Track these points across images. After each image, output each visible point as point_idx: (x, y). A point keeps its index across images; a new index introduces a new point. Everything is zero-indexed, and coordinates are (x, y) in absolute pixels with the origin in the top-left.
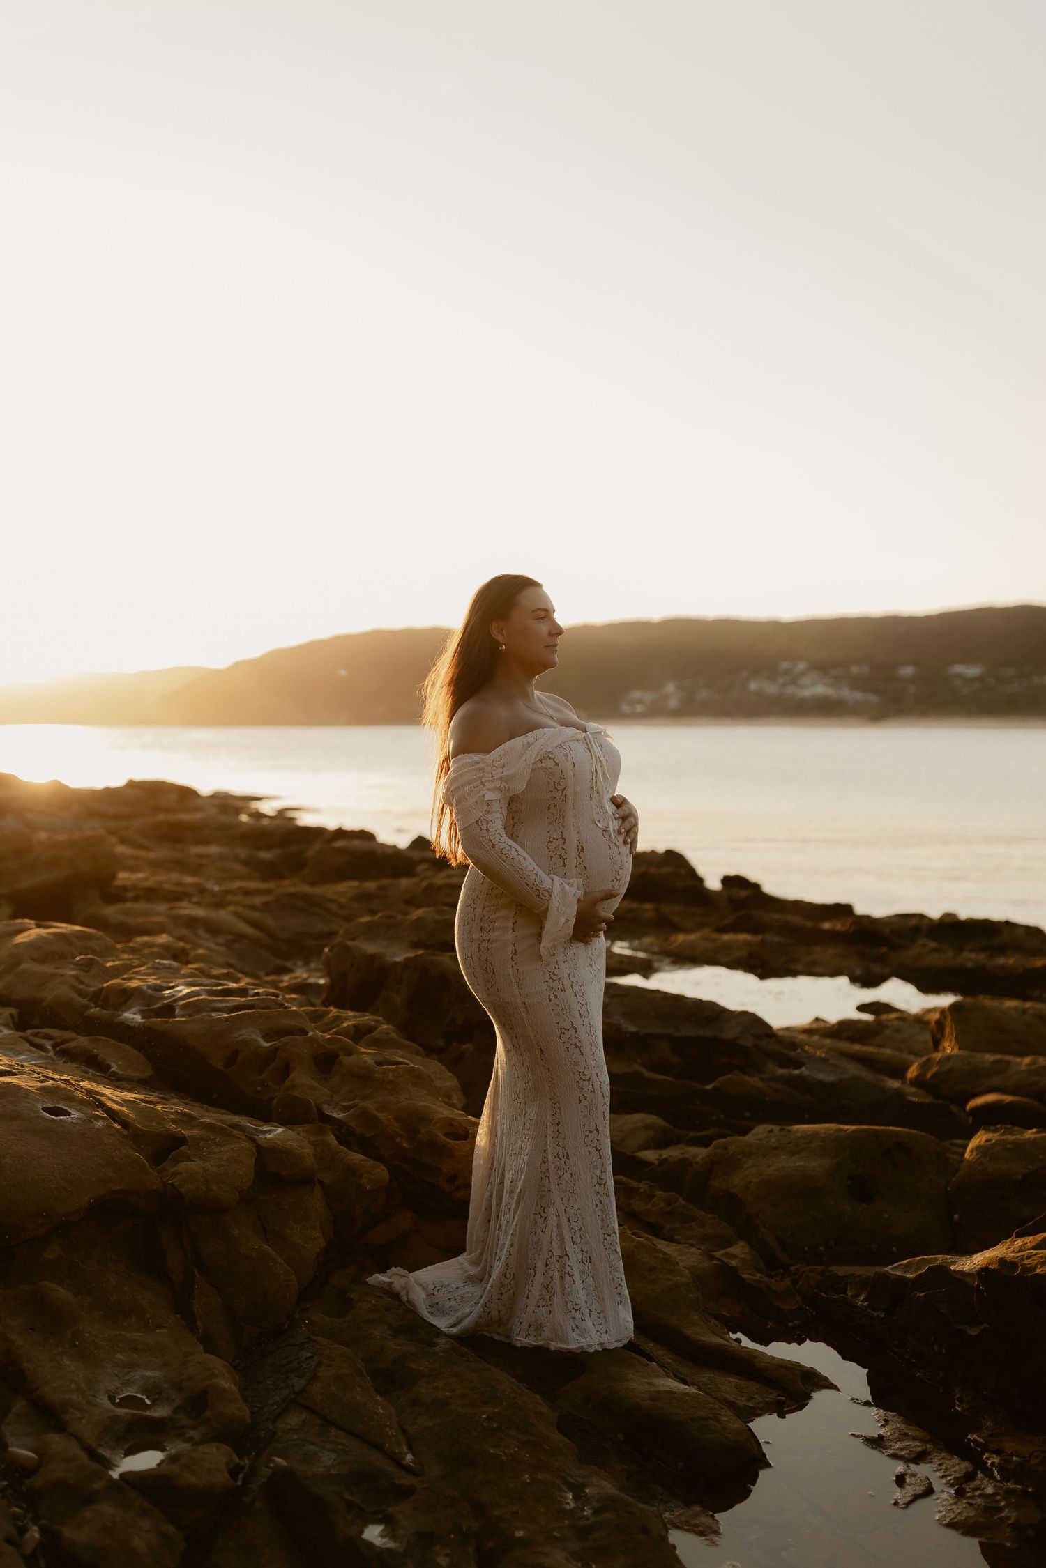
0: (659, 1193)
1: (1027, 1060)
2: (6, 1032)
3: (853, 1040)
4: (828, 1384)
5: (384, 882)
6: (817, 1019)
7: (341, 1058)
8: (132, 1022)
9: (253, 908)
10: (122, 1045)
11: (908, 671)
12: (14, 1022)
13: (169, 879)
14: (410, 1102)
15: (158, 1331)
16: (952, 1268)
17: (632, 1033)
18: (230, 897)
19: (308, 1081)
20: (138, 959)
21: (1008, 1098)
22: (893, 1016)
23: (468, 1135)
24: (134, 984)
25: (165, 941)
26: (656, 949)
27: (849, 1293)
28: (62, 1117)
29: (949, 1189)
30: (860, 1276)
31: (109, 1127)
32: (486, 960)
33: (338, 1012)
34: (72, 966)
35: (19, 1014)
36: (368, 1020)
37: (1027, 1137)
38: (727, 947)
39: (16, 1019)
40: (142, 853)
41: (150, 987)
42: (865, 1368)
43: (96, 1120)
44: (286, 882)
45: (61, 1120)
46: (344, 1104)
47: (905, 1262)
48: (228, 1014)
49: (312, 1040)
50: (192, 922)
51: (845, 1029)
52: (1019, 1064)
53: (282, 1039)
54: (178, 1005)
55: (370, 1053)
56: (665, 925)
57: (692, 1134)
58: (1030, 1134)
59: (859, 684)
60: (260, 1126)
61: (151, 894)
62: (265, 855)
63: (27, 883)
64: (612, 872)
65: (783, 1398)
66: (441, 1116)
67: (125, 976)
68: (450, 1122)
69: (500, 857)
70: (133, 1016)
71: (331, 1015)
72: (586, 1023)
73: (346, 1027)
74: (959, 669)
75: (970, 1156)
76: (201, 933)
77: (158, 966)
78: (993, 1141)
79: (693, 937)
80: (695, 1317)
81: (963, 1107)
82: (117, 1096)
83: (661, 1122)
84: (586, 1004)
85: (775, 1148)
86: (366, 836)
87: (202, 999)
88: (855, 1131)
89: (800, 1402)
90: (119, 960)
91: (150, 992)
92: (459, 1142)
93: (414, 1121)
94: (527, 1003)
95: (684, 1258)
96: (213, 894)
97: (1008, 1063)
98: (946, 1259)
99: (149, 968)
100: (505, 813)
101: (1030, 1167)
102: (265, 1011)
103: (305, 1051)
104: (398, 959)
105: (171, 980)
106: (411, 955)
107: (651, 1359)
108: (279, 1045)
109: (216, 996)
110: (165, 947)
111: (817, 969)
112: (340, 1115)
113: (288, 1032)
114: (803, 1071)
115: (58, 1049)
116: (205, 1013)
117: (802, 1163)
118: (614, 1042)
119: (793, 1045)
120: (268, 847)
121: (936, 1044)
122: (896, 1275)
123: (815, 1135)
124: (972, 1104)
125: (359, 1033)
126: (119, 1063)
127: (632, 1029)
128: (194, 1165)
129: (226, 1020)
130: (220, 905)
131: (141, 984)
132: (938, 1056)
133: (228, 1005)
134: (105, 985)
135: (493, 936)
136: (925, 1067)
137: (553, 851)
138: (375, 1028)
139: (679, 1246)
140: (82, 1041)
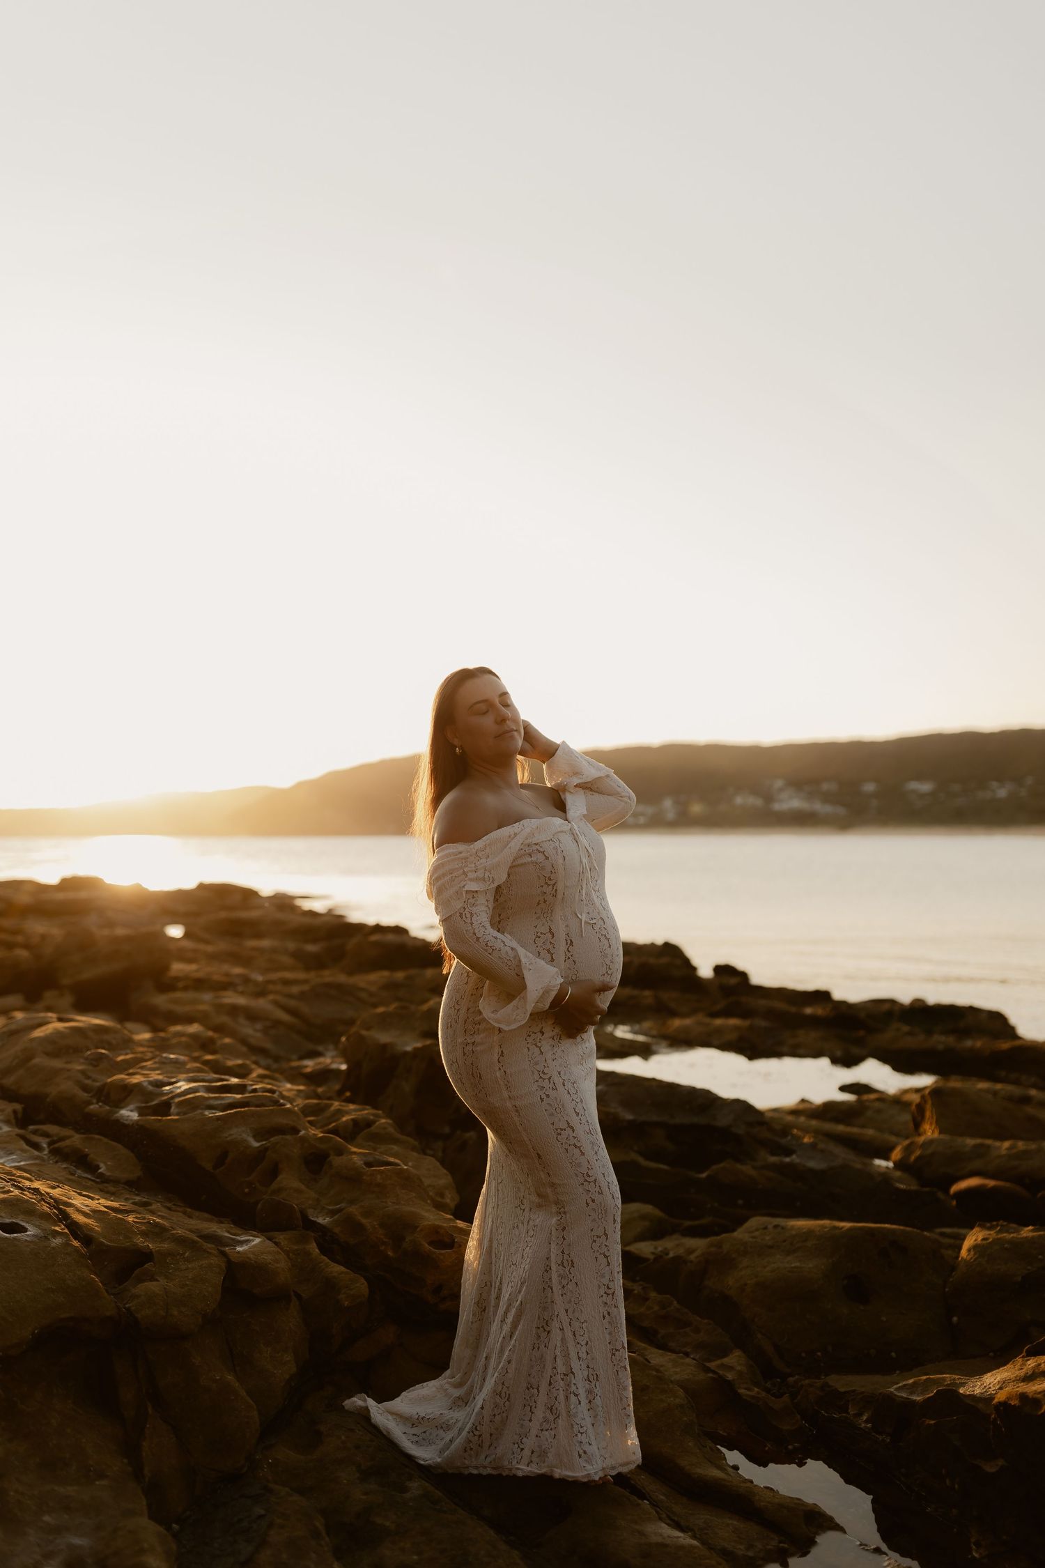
0: (653, 1295)
1: (1007, 1144)
2: (6, 1129)
3: (837, 1120)
4: (833, 1524)
5: (413, 972)
6: (803, 1101)
7: (331, 1158)
8: (127, 1120)
9: (290, 996)
10: (115, 1144)
11: (870, 787)
12: (16, 1118)
13: (217, 971)
14: (397, 1207)
15: (97, 1483)
16: (961, 1391)
17: (629, 1122)
18: (271, 987)
19: (296, 1184)
20: (151, 1052)
21: (991, 1183)
22: (872, 1096)
23: (456, 1244)
24: (136, 1079)
25: (195, 1030)
26: (654, 1032)
27: (852, 1411)
28: (15, 1235)
29: (947, 1290)
30: (863, 1392)
31: (67, 1244)
32: (472, 1064)
33: (340, 1105)
34: (82, 1061)
35: (24, 1109)
36: (367, 1114)
37: (1025, 1235)
38: (719, 1031)
39: (20, 1116)
40: (202, 947)
41: (150, 1083)
42: (869, 1494)
43: (54, 1237)
44: (326, 973)
45: (14, 1238)
46: (331, 1208)
47: (911, 1381)
48: (223, 1112)
49: (303, 1139)
50: (234, 1010)
51: (829, 1110)
52: (999, 1148)
53: (272, 1139)
54: (174, 1102)
55: (360, 1153)
56: (663, 1011)
57: (687, 1223)
58: (1027, 1232)
59: (827, 798)
60: (238, 1235)
61: (199, 984)
62: (311, 948)
63: (88, 974)
64: (603, 966)
65: (786, 1546)
66: (426, 1223)
67: (131, 1071)
68: (436, 1230)
69: (486, 951)
70: (129, 1114)
71: (332, 1108)
72: (584, 1121)
73: (345, 1121)
74: (914, 785)
75: (968, 1255)
76: (242, 1020)
77: (164, 1060)
78: (990, 1240)
79: (687, 1022)
80: (690, 1444)
81: (947, 1190)
82: (87, 1206)
83: (657, 1212)
84: (582, 1101)
85: (771, 1247)
86: (400, 931)
87: (198, 1096)
88: (851, 1229)
89: (804, 1546)
90: (133, 1053)
91: (150, 1088)
92: (443, 1251)
93: (399, 1227)
94: (517, 1106)
95: (678, 1370)
96: (256, 983)
97: (988, 1147)
98: (954, 1379)
99: (155, 1063)
100: (491, 905)
101: (1029, 1268)
102: (258, 1109)
103: (295, 1151)
104: (409, 1048)
105: (173, 1075)
106: (419, 1045)
107: (642, 1496)
108: (269, 1144)
109: (212, 1093)
110: (194, 1037)
111: (801, 1051)
112: (323, 1220)
113: (280, 1130)
114: (794, 1158)
115: (52, 1147)
116: (200, 1111)
117: (798, 1264)
118: (612, 1130)
119: (785, 1131)
120: (315, 941)
121: (917, 1125)
122: (902, 1397)
123: (810, 1233)
124: (955, 1188)
125: (356, 1130)
126: (109, 1163)
127: (629, 1117)
128: (153, 1287)
129: (218, 1118)
130: (261, 993)
131: (143, 1079)
132: (921, 1139)
133: (223, 1102)
134: (109, 1080)
135: (478, 1038)
136: (908, 1150)
137: (541, 946)
138: (374, 1122)
139: (674, 1356)
140: (75, 1140)
